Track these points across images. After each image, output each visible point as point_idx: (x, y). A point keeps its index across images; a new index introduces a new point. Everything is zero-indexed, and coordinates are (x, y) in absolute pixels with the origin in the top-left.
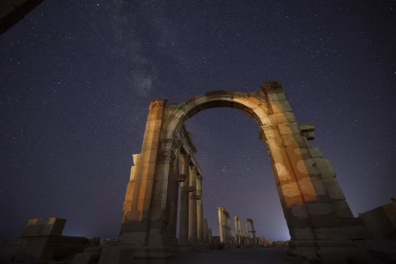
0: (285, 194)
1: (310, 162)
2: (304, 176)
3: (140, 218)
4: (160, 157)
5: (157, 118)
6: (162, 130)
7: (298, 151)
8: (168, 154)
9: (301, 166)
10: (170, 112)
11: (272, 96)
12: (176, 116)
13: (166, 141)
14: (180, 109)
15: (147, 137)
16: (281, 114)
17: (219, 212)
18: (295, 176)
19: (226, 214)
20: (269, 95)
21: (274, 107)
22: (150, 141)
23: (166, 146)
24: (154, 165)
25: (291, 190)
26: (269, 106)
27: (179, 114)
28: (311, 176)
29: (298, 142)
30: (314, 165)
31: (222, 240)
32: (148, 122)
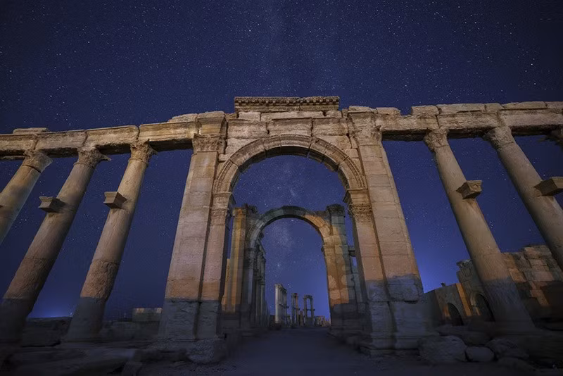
0: (331, 297)
1: (351, 276)
2: (344, 286)
3: (234, 310)
4: (246, 264)
5: (241, 228)
6: (247, 239)
7: (344, 268)
8: (252, 261)
9: (344, 280)
10: (252, 221)
11: (335, 219)
12: (258, 226)
13: (250, 250)
14: (261, 219)
15: (234, 245)
16: (338, 237)
17: (277, 290)
18: (340, 286)
19: (283, 291)
20: (333, 217)
21: (334, 229)
22: (237, 249)
23: (249, 254)
24: (241, 270)
25: (335, 295)
26: (331, 228)
27: (260, 225)
28: (348, 287)
29: (346, 261)
30: (352, 279)
31: (277, 319)
32: (233, 230)
